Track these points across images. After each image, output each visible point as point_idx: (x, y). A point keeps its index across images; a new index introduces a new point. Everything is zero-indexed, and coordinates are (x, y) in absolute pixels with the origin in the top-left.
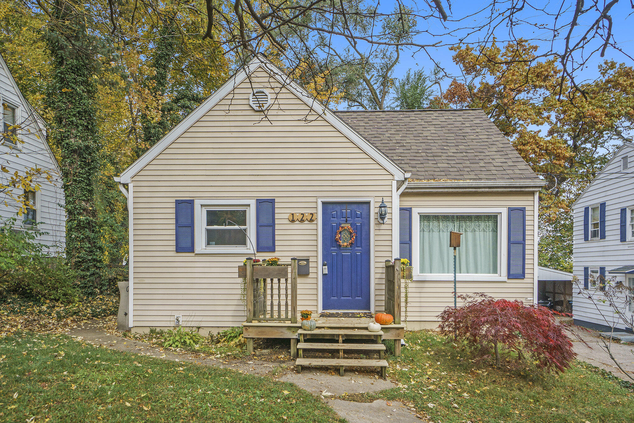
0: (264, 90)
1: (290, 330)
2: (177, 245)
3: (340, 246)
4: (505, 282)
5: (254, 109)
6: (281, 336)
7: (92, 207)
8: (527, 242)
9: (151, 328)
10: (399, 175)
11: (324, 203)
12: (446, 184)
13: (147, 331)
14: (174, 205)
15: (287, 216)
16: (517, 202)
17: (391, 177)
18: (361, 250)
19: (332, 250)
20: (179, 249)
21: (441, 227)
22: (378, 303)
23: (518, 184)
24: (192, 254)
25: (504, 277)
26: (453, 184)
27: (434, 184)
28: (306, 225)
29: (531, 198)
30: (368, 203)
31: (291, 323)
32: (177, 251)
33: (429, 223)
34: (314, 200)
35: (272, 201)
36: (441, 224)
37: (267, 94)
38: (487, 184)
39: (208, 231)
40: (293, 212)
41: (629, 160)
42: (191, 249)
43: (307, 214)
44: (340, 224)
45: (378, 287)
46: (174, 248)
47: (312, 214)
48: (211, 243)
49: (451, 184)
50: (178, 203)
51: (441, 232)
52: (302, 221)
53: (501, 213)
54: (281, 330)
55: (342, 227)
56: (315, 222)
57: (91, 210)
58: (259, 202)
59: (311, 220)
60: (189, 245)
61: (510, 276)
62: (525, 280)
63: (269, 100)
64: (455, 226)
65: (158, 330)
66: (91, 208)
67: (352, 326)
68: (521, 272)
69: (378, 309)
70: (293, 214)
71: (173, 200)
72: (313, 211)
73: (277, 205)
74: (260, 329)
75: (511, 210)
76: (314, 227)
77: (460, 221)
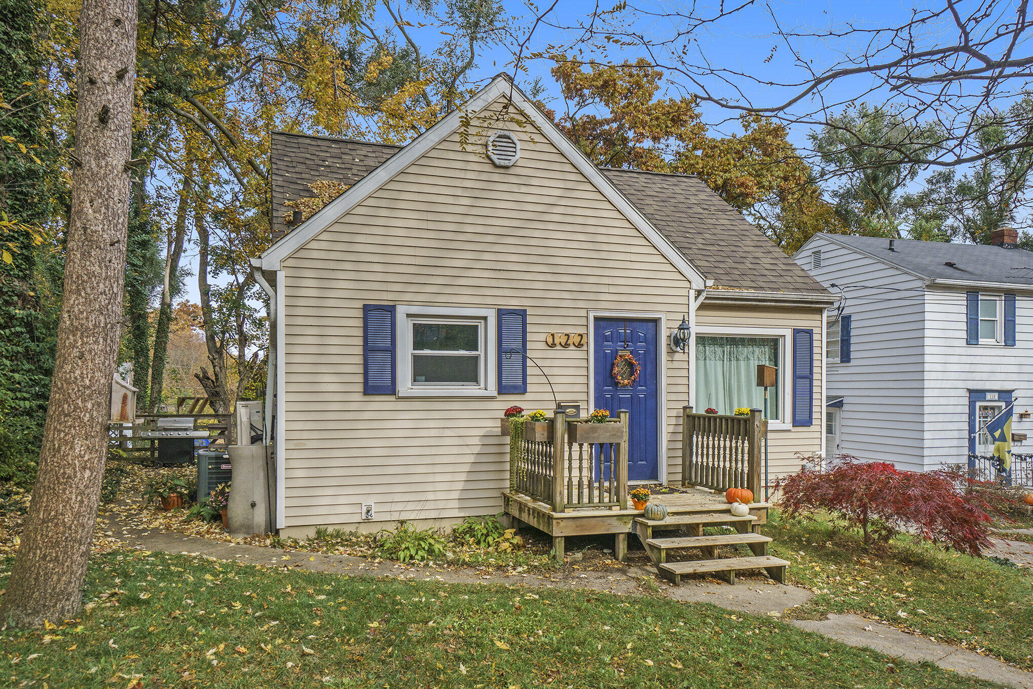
0: (512, 135)
1: (620, 520)
2: (366, 383)
3: (617, 384)
4: (789, 431)
5: (493, 164)
6: (608, 530)
7: (34, 290)
8: (815, 376)
9: (318, 527)
10: (698, 282)
11: (597, 319)
12: (726, 294)
13: (312, 534)
14: (360, 314)
15: (542, 337)
16: (804, 321)
17: (687, 284)
18: (644, 391)
19: (606, 391)
20: (369, 389)
21: (707, 353)
22: (672, 470)
23: (810, 298)
24: (392, 398)
25: (788, 425)
26: (736, 294)
27: (713, 293)
28: (572, 353)
29: (818, 317)
30: (656, 322)
31: (620, 509)
32: (366, 392)
33: (705, 347)
34: (583, 313)
35: (522, 314)
36: (707, 348)
37: (516, 141)
38: (775, 296)
39: (416, 358)
40: (553, 332)
41: (823, 256)
42: (391, 390)
43: (573, 335)
44: (617, 351)
45: (673, 446)
46: (360, 388)
47: (581, 335)
48: (418, 378)
49: (733, 294)
50: (366, 309)
51: (707, 361)
52: (566, 346)
53: (784, 336)
54: (609, 521)
55: (621, 356)
56: (585, 348)
57: (32, 297)
58: (501, 313)
59: (580, 345)
60: (389, 383)
61: (796, 423)
62: (812, 428)
63: (518, 151)
64: (724, 352)
65: (330, 530)
66: (32, 294)
67: (706, 509)
68: (807, 418)
69: (672, 478)
70: (553, 335)
71: (360, 304)
72: (582, 331)
73: (529, 320)
74: (579, 522)
75: (796, 332)
76: (583, 355)
77: (730, 345)
